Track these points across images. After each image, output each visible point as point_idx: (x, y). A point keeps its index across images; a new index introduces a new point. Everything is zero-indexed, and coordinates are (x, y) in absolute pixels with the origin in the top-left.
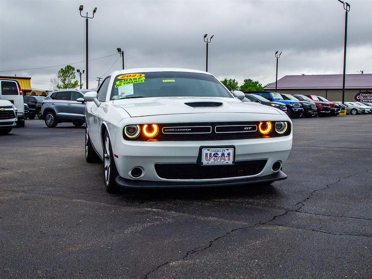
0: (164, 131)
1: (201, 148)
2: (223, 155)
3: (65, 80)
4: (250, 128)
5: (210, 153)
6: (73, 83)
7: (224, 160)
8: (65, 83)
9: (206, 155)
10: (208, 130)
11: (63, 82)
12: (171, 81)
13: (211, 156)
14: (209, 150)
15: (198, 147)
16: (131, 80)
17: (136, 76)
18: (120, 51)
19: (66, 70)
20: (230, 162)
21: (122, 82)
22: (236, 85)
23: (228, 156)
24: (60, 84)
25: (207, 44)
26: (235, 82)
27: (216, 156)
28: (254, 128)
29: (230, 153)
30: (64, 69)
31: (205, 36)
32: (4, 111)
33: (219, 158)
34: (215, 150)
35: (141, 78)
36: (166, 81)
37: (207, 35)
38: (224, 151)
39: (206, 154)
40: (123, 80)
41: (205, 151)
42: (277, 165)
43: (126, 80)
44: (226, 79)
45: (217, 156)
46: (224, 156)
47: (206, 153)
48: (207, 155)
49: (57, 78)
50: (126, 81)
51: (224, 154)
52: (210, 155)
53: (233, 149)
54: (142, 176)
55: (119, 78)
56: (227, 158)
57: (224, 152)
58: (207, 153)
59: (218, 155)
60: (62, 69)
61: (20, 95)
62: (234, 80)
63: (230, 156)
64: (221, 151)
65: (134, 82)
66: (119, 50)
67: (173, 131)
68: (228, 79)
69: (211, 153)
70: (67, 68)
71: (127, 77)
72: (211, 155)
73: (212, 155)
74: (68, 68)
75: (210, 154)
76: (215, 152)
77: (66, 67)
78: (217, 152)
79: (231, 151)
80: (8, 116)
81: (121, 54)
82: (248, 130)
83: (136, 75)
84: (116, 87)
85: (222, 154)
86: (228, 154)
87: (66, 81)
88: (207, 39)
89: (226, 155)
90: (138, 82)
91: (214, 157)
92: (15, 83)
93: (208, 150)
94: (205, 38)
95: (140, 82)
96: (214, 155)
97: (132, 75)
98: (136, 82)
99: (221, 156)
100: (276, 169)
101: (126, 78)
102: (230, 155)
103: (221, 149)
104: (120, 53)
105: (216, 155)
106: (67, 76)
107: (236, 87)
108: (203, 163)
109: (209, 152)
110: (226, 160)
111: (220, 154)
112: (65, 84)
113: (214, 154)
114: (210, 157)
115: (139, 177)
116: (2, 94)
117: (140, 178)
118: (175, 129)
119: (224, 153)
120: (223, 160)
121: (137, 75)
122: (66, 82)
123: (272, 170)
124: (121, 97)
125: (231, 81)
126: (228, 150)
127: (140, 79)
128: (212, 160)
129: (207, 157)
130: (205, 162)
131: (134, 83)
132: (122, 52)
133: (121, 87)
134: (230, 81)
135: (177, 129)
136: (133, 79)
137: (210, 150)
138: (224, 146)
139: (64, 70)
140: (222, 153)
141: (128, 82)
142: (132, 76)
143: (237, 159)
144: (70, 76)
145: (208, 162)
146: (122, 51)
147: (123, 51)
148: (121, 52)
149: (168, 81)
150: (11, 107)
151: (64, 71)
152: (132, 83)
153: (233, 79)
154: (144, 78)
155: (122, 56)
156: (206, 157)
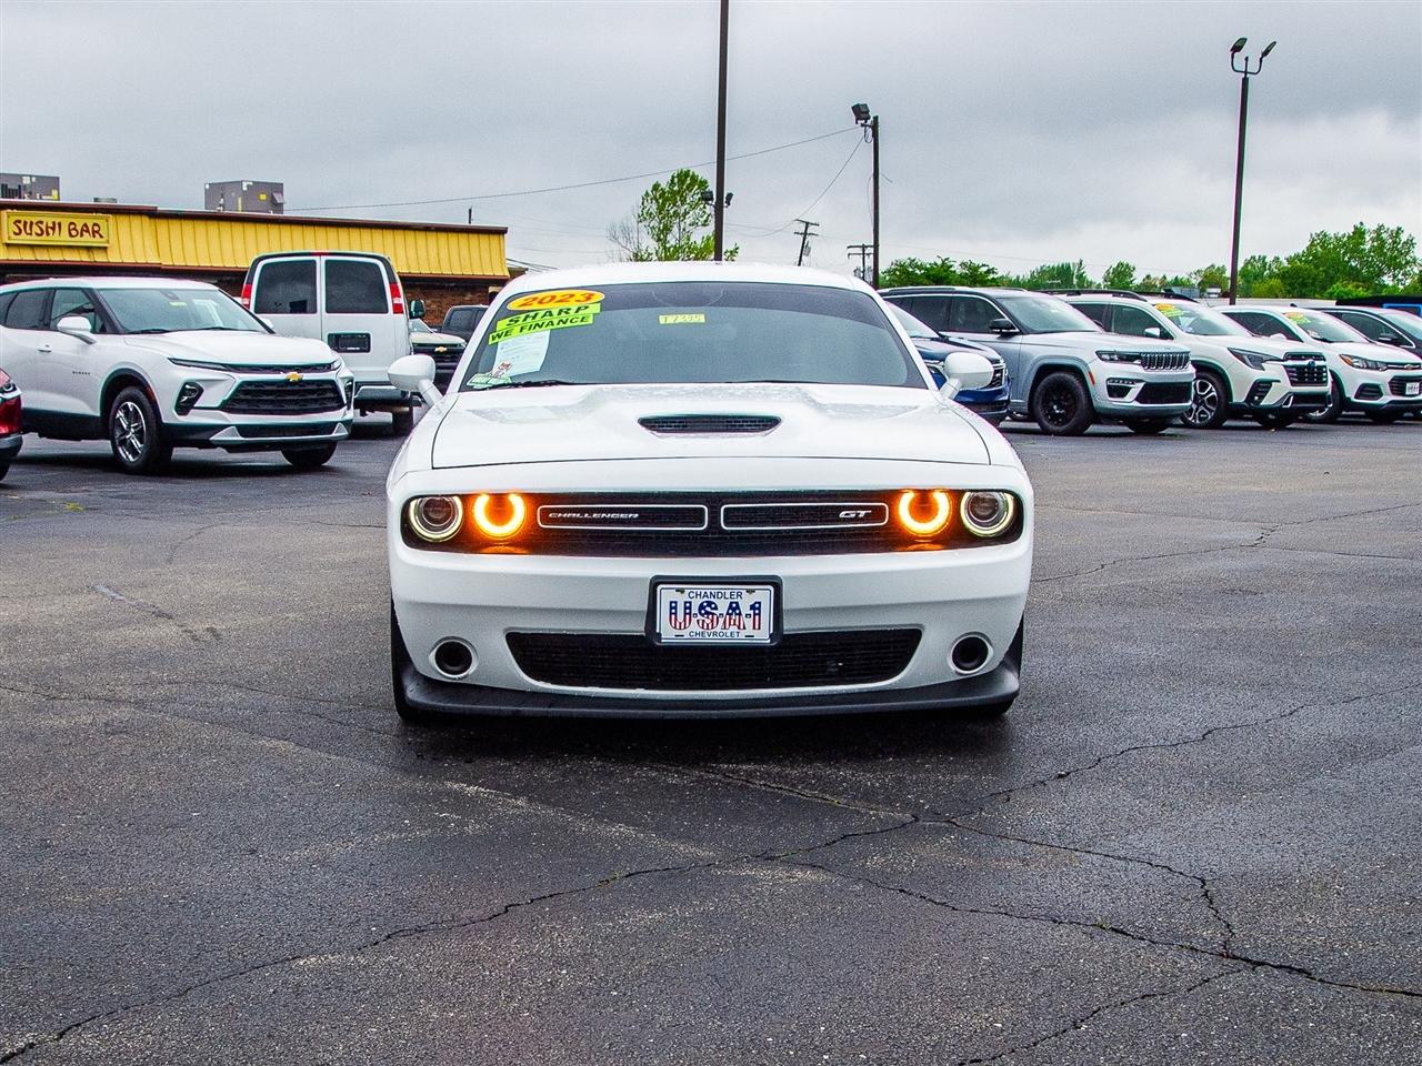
0: (545, 520)
1: (656, 582)
2: (734, 608)
3: (667, 229)
4: (862, 513)
5: (686, 603)
6: (699, 242)
7: (739, 628)
8: (665, 241)
9: (671, 608)
10: (696, 517)
11: (659, 240)
12: (688, 320)
13: (690, 614)
14: (682, 591)
15: (647, 579)
16: (551, 315)
17: (573, 299)
18: (863, 116)
19: (672, 192)
20: (763, 635)
21: (516, 321)
22: (1407, 253)
23: (755, 614)
24: (643, 247)
25: (1245, 81)
26: (1404, 238)
27: (708, 613)
28: (877, 514)
29: (759, 603)
30: (664, 185)
31: (1237, 48)
32: (301, 382)
33: (722, 620)
34: (703, 591)
35: (586, 307)
36: (671, 319)
37: (1243, 41)
38: (739, 595)
39: (673, 607)
40: (523, 316)
41: (666, 595)
42: (970, 650)
43: (532, 314)
44: (1361, 224)
45: (713, 614)
46: (740, 614)
47: (671, 602)
48: (675, 608)
49: (634, 221)
50: (529, 320)
51: (738, 607)
52: (686, 608)
53: (772, 589)
54: (471, 670)
55: (513, 306)
56: (749, 622)
57: (739, 600)
58: (676, 603)
59: (716, 608)
60: (656, 187)
61: (395, 313)
62: (1399, 229)
63: (759, 614)
64: (728, 596)
65: (555, 322)
66: (860, 112)
67: (575, 518)
68: (1370, 227)
69: (690, 603)
70: (676, 180)
71: (540, 302)
72: (690, 608)
73: (695, 610)
74: (682, 182)
75: (687, 606)
76: (706, 599)
77: (673, 180)
78: (712, 599)
79: (764, 596)
80: (316, 401)
81: (870, 131)
82: (856, 520)
83: (572, 296)
84: (491, 342)
85: (730, 607)
86: (752, 607)
87: (669, 237)
88: (1247, 59)
89: (745, 609)
90: (569, 324)
91: (703, 615)
92: (377, 266)
93: (678, 590)
94: (1236, 54)
95: (579, 323)
96: (701, 607)
97: (559, 294)
98: (561, 325)
99: (728, 613)
100: (969, 665)
101: (535, 306)
102: (759, 609)
103: (727, 589)
104: (862, 125)
105: (707, 609)
106: (676, 214)
107: (1407, 263)
108: (660, 634)
109: (681, 599)
110: (744, 628)
111: (723, 606)
112: (665, 248)
113: (702, 604)
114: (685, 614)
115: (462, 675)
116: (328, 311)
117: (465, 677)
118: (582, 511)
119: (737, 603)
120: (734, 629)
121: (578, 293)
122: (672, 241)
123: (953, 668)
124: (494, 382)
125: (1384, 236)
126: (753, 591)
127: (580, 312)
128: (694, 627)
129: (675, 614)
130: (668, 633)
131: (556, 326)
132: (872, 119)
133: (508, 340)
134: (1379, 235)
135: (591, 511)
136: (555, 312)
137: (687, 591)
138: (737, 577)
139: (667, 189)
140: (731, 603)
141: (537, 325)
142: (557, 299)
143: (790, 626)
144: (686, 213)
145: (680, 633)
146: (872, 115)
147: (876, 118)
148: (869, 122)
149: (681, 319)
150: (327, 367)
151: (664, 193)
152: (551, 327)
153: (1393, 227)
154: (596, 308)
155: (870, 137)
156: (671, 614)
